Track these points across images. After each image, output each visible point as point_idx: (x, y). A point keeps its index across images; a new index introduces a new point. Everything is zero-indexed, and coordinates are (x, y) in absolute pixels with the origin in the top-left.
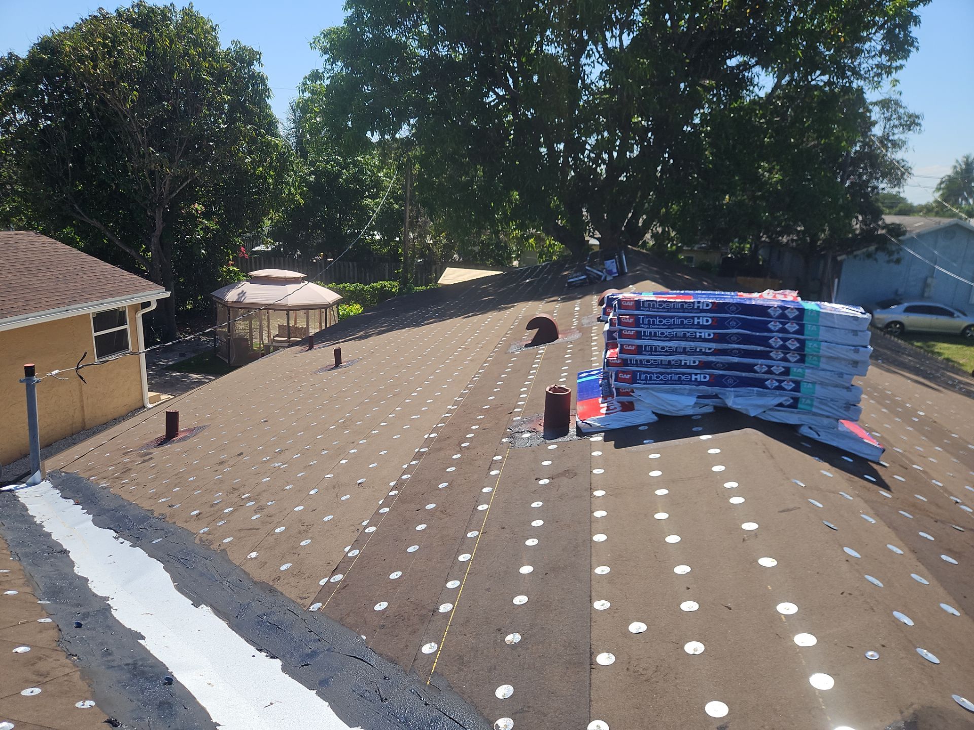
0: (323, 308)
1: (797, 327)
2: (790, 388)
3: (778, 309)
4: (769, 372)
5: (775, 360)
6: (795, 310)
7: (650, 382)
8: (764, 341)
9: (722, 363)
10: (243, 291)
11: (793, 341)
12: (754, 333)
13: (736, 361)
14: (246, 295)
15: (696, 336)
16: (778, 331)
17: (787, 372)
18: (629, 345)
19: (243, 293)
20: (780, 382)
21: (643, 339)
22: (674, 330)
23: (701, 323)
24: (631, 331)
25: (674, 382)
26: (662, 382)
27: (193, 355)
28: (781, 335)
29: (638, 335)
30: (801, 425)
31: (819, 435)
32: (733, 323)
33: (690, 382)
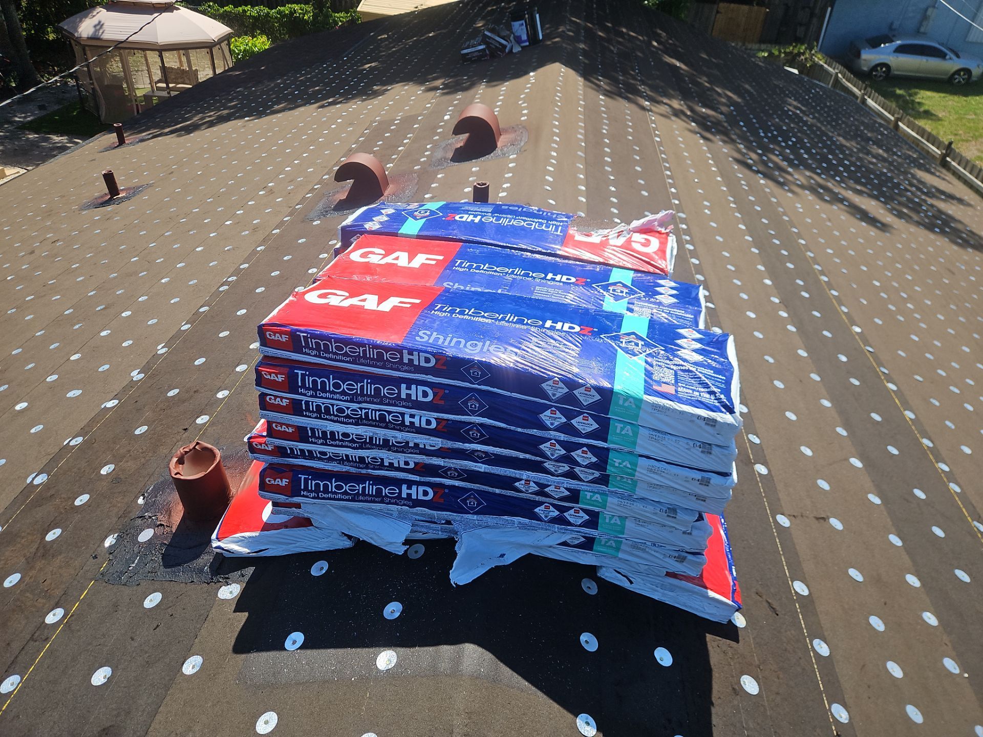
0: (209, 46)
1: (596, 426)
2: (580, 522)
3: (561, 385)
4: (542, 492)
5: (553, 475)
6: (593, 392)
7: (326, 496)
8: (532, 445)
9: (456, 470)
10: (100, 22)
11: (584, 452)
12: (512, 428)
13: (482, 470)
14: (104, 26)
15: (403, 421)
16: (560, 429)
17: (574, 496)
18: (282, 424)
19: (100, 25)
20: (562, 509)
21: (306, 416)
22: (364, 405)
23: (414, 398)
24: (282, 398)
25: (369, 499)
26: (347, 497)
27: (56, 107)
28: (562, 437)
29: (296, 408)
30: (601, 567)
31: (631, 582)
32: (473, 404)
33: (397, 500)
